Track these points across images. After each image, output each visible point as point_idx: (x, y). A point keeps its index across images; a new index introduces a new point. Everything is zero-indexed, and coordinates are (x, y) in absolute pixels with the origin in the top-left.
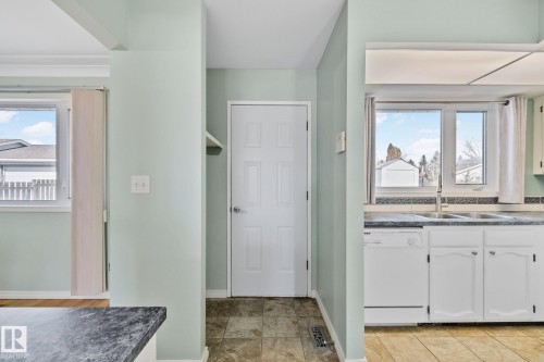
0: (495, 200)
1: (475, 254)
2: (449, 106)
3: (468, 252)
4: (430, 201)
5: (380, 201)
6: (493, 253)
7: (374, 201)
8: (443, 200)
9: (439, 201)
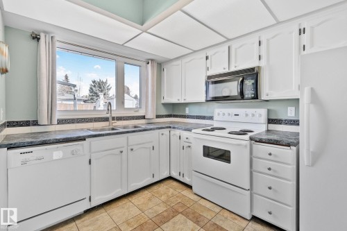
0: (144, 117)
1: (122, 152)
2: (120, 59)
3: (117, 151)
4: (106, 119)
5: (61, 122)
6: (132, 150)
7: (55, 122)
8: (113, 119)
9: (110, 119)
